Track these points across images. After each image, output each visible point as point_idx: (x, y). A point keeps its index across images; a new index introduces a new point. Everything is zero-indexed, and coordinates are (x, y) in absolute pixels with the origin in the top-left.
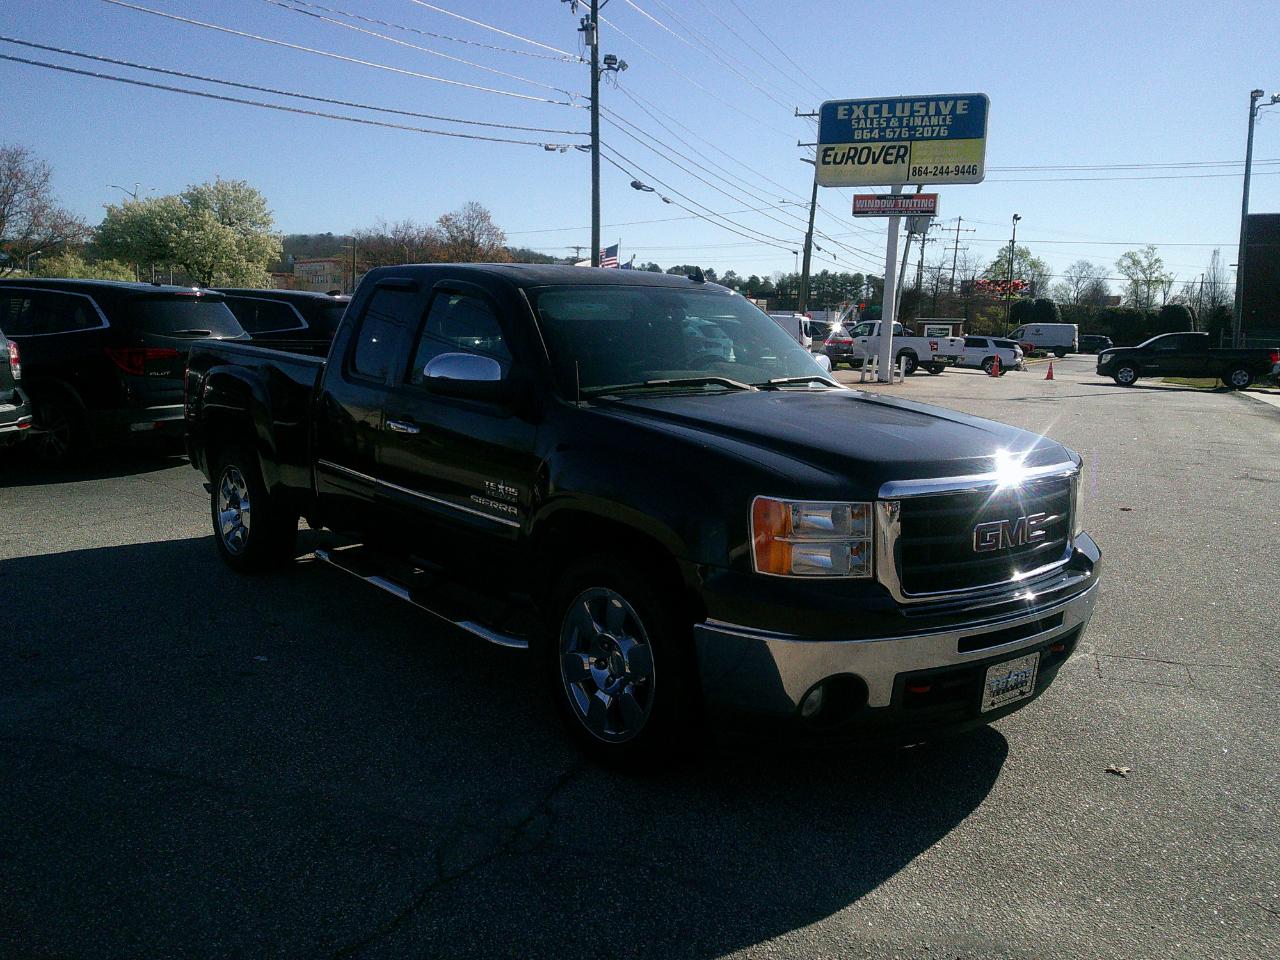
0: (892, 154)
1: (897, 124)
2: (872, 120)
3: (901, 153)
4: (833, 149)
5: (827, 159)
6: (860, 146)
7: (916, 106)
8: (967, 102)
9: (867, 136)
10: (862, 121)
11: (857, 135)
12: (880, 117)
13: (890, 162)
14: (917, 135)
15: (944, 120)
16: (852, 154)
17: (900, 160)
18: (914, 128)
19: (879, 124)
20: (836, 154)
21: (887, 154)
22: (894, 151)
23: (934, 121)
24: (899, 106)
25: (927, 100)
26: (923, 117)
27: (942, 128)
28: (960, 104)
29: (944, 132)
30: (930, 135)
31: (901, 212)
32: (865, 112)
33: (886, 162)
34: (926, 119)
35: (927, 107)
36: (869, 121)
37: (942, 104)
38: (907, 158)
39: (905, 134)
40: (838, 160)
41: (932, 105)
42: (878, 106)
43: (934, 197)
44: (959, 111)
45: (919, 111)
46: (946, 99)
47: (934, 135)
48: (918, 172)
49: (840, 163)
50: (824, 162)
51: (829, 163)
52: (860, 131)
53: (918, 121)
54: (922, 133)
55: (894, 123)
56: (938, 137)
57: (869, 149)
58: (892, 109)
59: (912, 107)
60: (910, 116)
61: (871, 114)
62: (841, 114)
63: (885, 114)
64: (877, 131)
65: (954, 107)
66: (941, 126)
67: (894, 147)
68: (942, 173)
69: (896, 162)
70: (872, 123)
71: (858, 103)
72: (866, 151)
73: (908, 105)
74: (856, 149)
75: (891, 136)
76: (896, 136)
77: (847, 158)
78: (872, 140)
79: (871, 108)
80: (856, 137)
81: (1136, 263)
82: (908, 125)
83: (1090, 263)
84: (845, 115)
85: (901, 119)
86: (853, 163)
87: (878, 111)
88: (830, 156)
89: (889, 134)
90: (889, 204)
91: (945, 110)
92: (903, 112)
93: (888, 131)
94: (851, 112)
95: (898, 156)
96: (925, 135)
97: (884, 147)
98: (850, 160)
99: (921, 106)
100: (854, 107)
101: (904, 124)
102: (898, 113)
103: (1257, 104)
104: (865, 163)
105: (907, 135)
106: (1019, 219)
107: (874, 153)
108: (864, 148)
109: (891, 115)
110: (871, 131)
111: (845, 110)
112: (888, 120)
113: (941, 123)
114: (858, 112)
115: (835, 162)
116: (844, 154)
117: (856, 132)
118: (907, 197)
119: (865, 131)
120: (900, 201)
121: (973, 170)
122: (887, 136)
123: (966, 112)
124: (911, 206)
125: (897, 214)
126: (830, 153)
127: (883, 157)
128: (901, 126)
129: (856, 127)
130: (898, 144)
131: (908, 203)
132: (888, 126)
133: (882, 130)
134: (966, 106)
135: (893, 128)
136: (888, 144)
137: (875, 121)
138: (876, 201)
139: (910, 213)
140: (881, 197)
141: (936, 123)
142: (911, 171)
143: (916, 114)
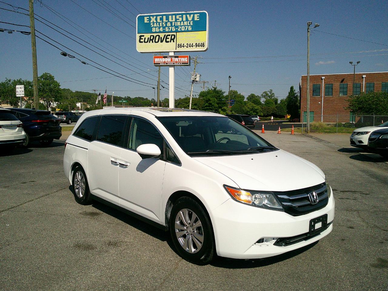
0: (169, 38)
2: (159, 23)
3: (173, 38)
4: (143, 36)
5: (141, 40)
6: (155, 35)
8: (199, 15)
9: (157, 30)
10: (155, 24)
11: (154, 30)
12: (163, 22)
14: (179, 30)
15: (190, 23)
16: (152, 38)
17: (172, 41)
18: (177, 27)
19: (163, 25)
20: (145, 38)
21: (167, 38)
22: (170, 37)
23: (186, 23)
24: (170, 17)
25: (182, 14)
26: (181, 22)
27: (189, 27)
28: (196, 15)
29: (190, 29)
30: (184, 30)
31: (174, 63)
32: (156, 19)
33: (166, 42)
34: (182, 22)
35: (182, 17)
36: (158, 23)
37: (188, 16)
38: (175, 40)
39: (174, 29)
40: (146, 41)
41: (184, 16)
42: (161, 17)
43: (187, 57)
44: (196, 19)
45: (179, 19)
46: (190, 14)
47: (186, 30)
48: (180, 46)
49: (147, 42)
50: (140, 42)
51: (142, 42)
52: (155, 28)
53: (179, 24)
54: (181, 29)
55: (169, 24)
56: (188, 31)
57: (159, 36)
58: (167, 19)
59: (176, 17)
60: (175, 22)
61: (159, 20)
62: (146, 20)
63: (165, 20)
64: (162, 28)
65: (194, 16)
66: (188, 26)
67: (169, 35)
68: (190, 47)
69: (171, 42)
70: (159, 25)
71: (153, 16)
72: (157, 37)
73: (174, 16)
74: (153, 36)
75: (168, 30)
76: (170, 30)
77: (150, 40)
78: (160, 32)
79: (159, 18)
80: (153, 31)
81: (267, 94)
82: (175, 25)
83: (254, 94)
84: (147, 21)
85: (171, 23)
86: (153, 42)
87: (161, 19)
88: (142, 39)
89: (167, 30)
90: (169, 60)
91: (190, 19)
92: (172, 20)
93: (166, 28)
94: (150, 19)
95: (171, 39)
96: (182, 30)
97: (165, 35)
98: (151, 41)
99: (179, 17)
100: (151, 17)
101: (173, 25)
102: (170, 20)
104: (158, 42)
105: (174, 30)
107: (161, 38)
109: (167, 21)
110: (159, 28)
111: (147, 19)
112: (166, 23)
113: (188, 24)
114: (153, 19)
115: (145, 42)
116: (148, 38)
117: (153, 28)
118: (176, 57)
119: (157, 28)
120: (173, 59)
121: (203, 45)
122: (166, 30)
123: (199, 19)
124: (178, 61)
125: (172, 64)
126: (142, 38)
127: (165, 39)
128: (172, 26)
129: (153, 26)
130: (171, 34)
131: (177, 59)
132: (166, 26)
133: (164, 28)
134: (198, 17)
135: (169, 27)
136: (167, 34)
137: (161, 23)
138: (163, 59)
139: (177, 64)
140: (165, 57)
141: (186, 25)
142: (177, 46)
143: (177, 21)
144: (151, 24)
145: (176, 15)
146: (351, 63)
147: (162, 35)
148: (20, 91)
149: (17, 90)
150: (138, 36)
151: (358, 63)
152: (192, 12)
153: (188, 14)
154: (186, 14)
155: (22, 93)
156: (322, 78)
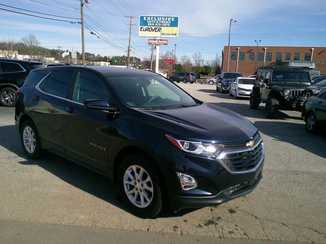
1: (158, 22)
2: (152, 21)
4: (143, 27)
5: (142, 30)
6: (149, 27)
7: (162, 18)
8: (174, 18)
9: (151, 25)
10: (150, 21)
11: (149, 24)
12: (154, 20)
13: (157, 31)
14: (163, 25)
15: (169, 22)
16: (148, 29)
17: (159, 31)
18: (162, 24)
19: (154, 22)
20: (144, 29)
21: (156, 29)
22: (157, 29)
23: (167, 22)
24: (158, 18)
25: (165, 17)
26: (164, 21)
28: (172, 18)
29: (169, 25)
31: (159, 43)
32: (150, 19)
33: (156, 31)
34: (165, 21)
35: (165, 19)
37: (168, 18)
38: (160, 31)
40: (144, 30)
41: (166, 18)
42: (153, 17)
43: (167, 40)
44: (172, 20)
45: (163, 20)
46: (169, 17)
47: (167, 25)
48: (163, 34)
50: (141, 30)
51: (142, 31)
53: (163, 22)
54: (164, 25)
55: (157, 22)
56: (168, 26)
57: (152, 28)
58: (157, 19)
59: (161, 18)
61: (152, 19)
62: (145, 19)
63: (155, 19)
64: (153, 24)
65: (171, 19)
67: (157, 28)
68: (169, 35)
69: (158, 31)
70: (152, 22)
71: (149, 17)
73: (160, 18)
74: (148, 28)
76: (158, 25)
77: (146, 30)
78: (152, 26)
79: (152, 18)
80: (148, 25)
81: (196, 56)
82: (161, 23)
83: (186, 56)
85: (159, 21)
86: (148, 31)
87: (153, 19)
90: (157, 41)
91: (169, 20)
92: (159, 19)
94: (147, 19)
95: (158, 30)
97: (155, 28)
98: (147, 30)
99: (163, 18)
100: (148, 17)
102: (158, 20)
103: (231, 22)
104: (151, 31)
105: (160, 25)
106: (176, 45)
107: (153, 29)
108: (150, 28)
109: (156, 20)
110: (152, 23)
113: (168, 23)
114: (149, 19)
115: (143, 31)
116: (146, 29)
117: (148, 23)
118: (161, 40)
119: (150, 23)
120: (159, 41)
121: (176, 34)
122: (156, 25)
123: (174, 20)
124: (162, 42)
125: (159, 44)
126: (142, 28)
127: (155, 30)
128: (159, 23)
129: (148, 22)
130: (158, 27)
131: (161, 41)
132: (156, 23)
133: (154, 23)
134: (174, 19)
135: (157, 23)
136: (156, 27)
137: (153, 21)
138: (154, 41)
139: (161, 44)
140: (155, 40)
141: (167, 23)
142: (162, 34)
143: (162, 20)
144: (148, 21)
145: (161, 17)
146: (256, 41)
147: (153, 28)
148: (74, 55)
149: (72, 54)
150: (140, 27)
151: (260, 41)
152: (171, 16)
153: (168, 17)
154: (167, 17)
155: (76, 56)
156: (238, 48)
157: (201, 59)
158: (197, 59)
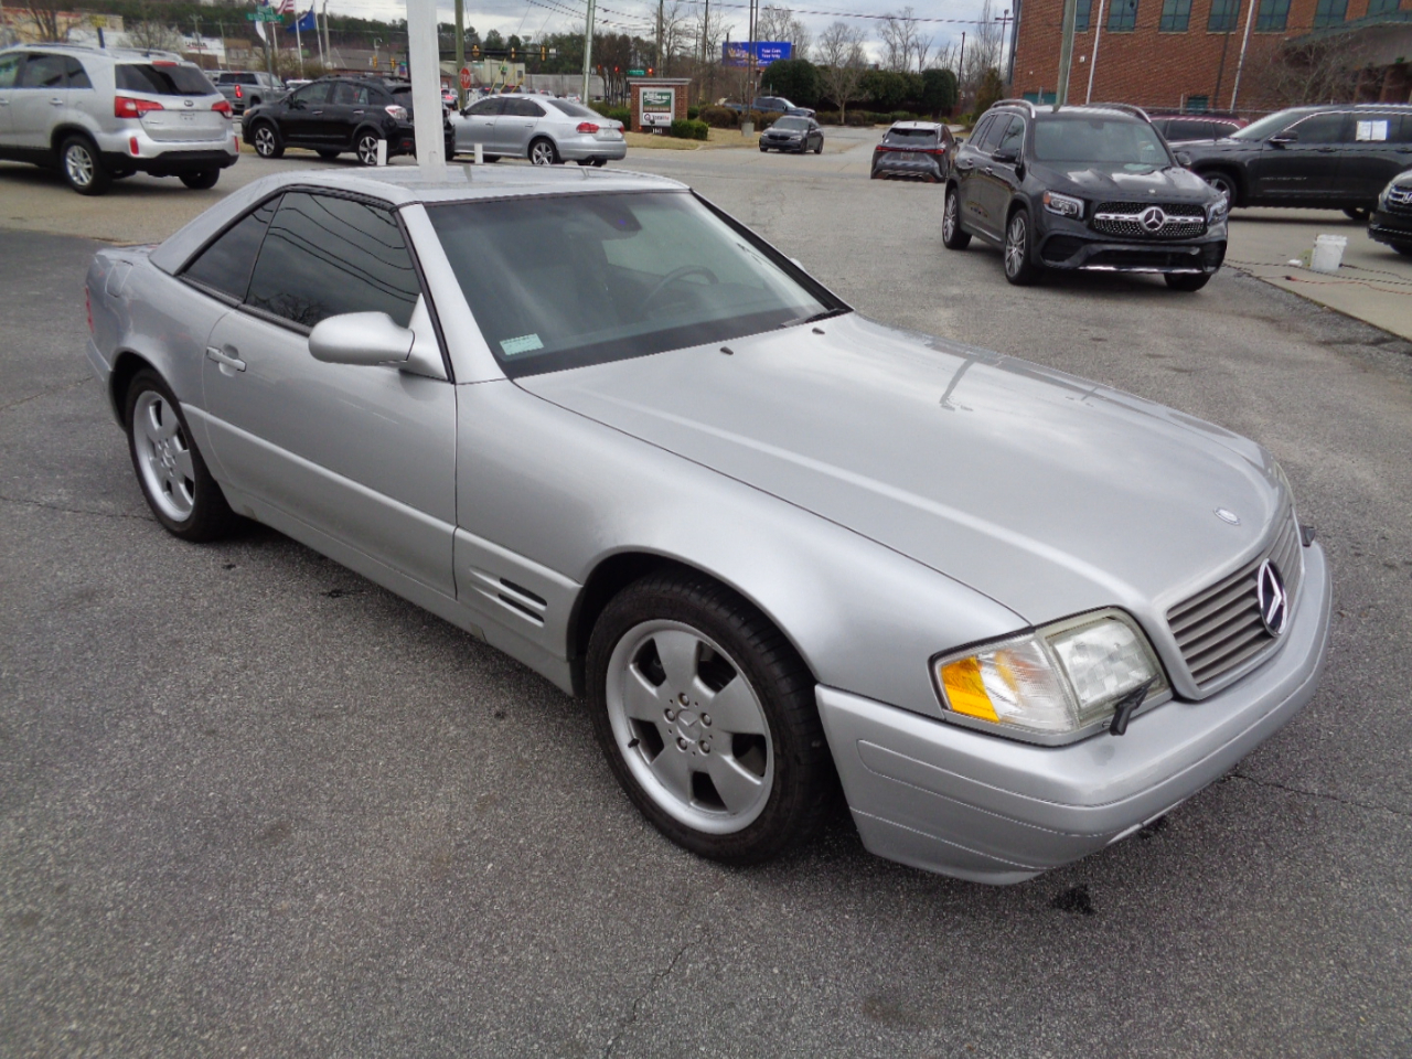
157: (912, 39)
158: (898, 40)
